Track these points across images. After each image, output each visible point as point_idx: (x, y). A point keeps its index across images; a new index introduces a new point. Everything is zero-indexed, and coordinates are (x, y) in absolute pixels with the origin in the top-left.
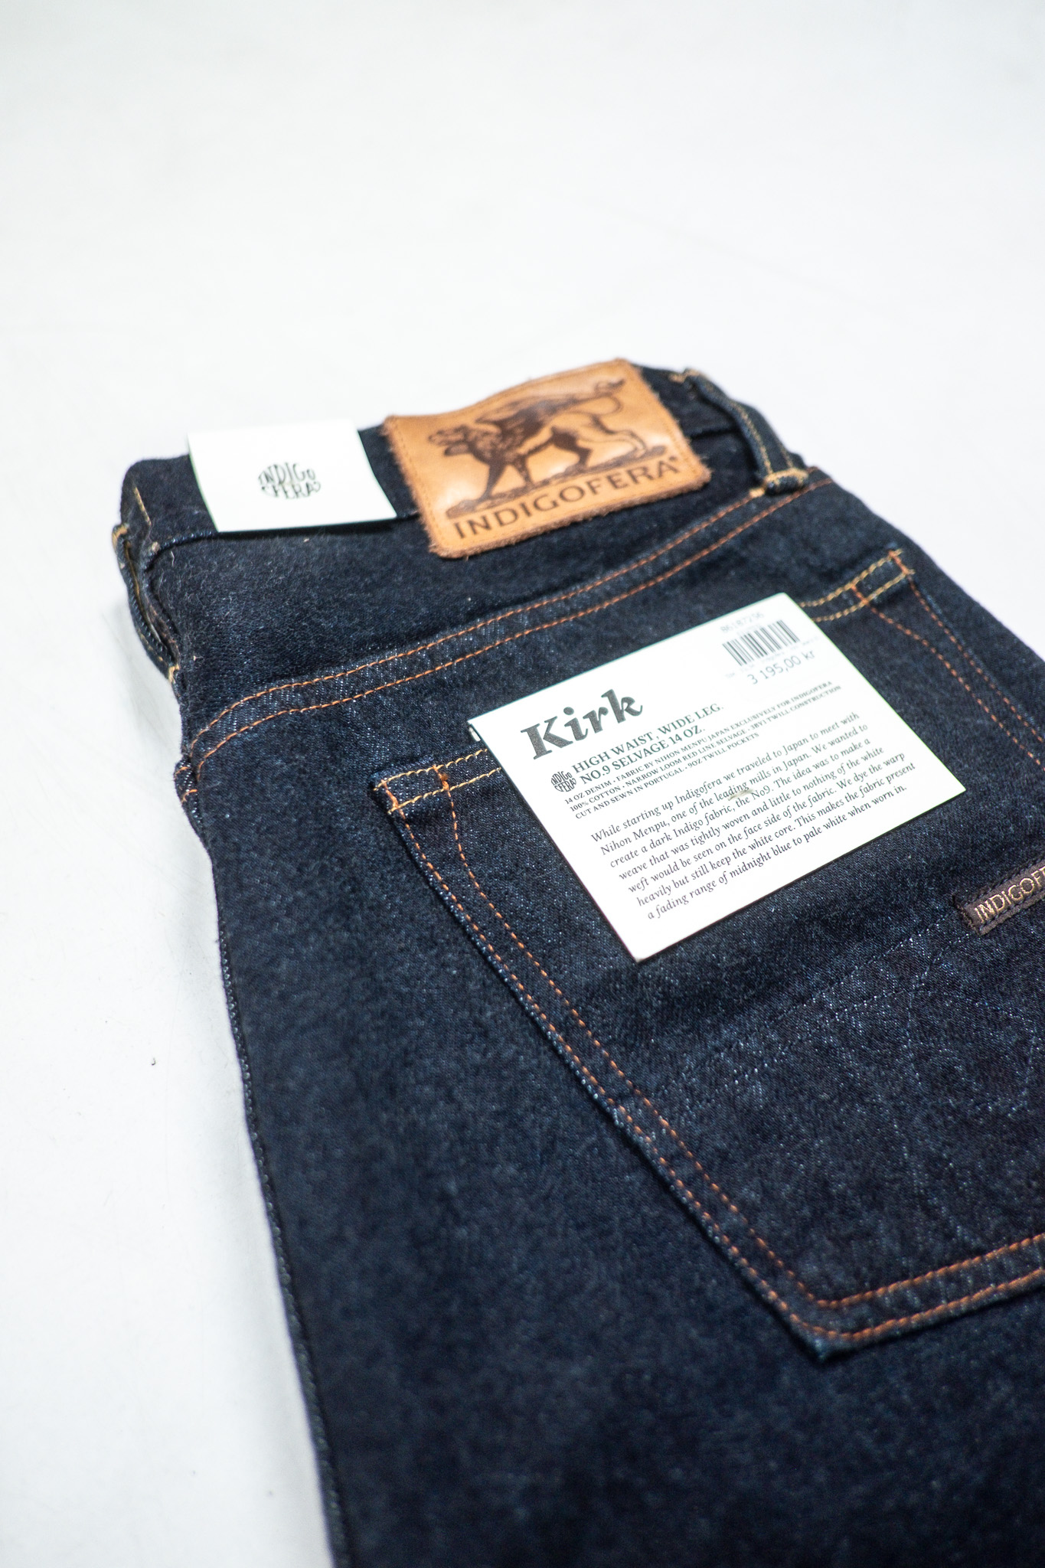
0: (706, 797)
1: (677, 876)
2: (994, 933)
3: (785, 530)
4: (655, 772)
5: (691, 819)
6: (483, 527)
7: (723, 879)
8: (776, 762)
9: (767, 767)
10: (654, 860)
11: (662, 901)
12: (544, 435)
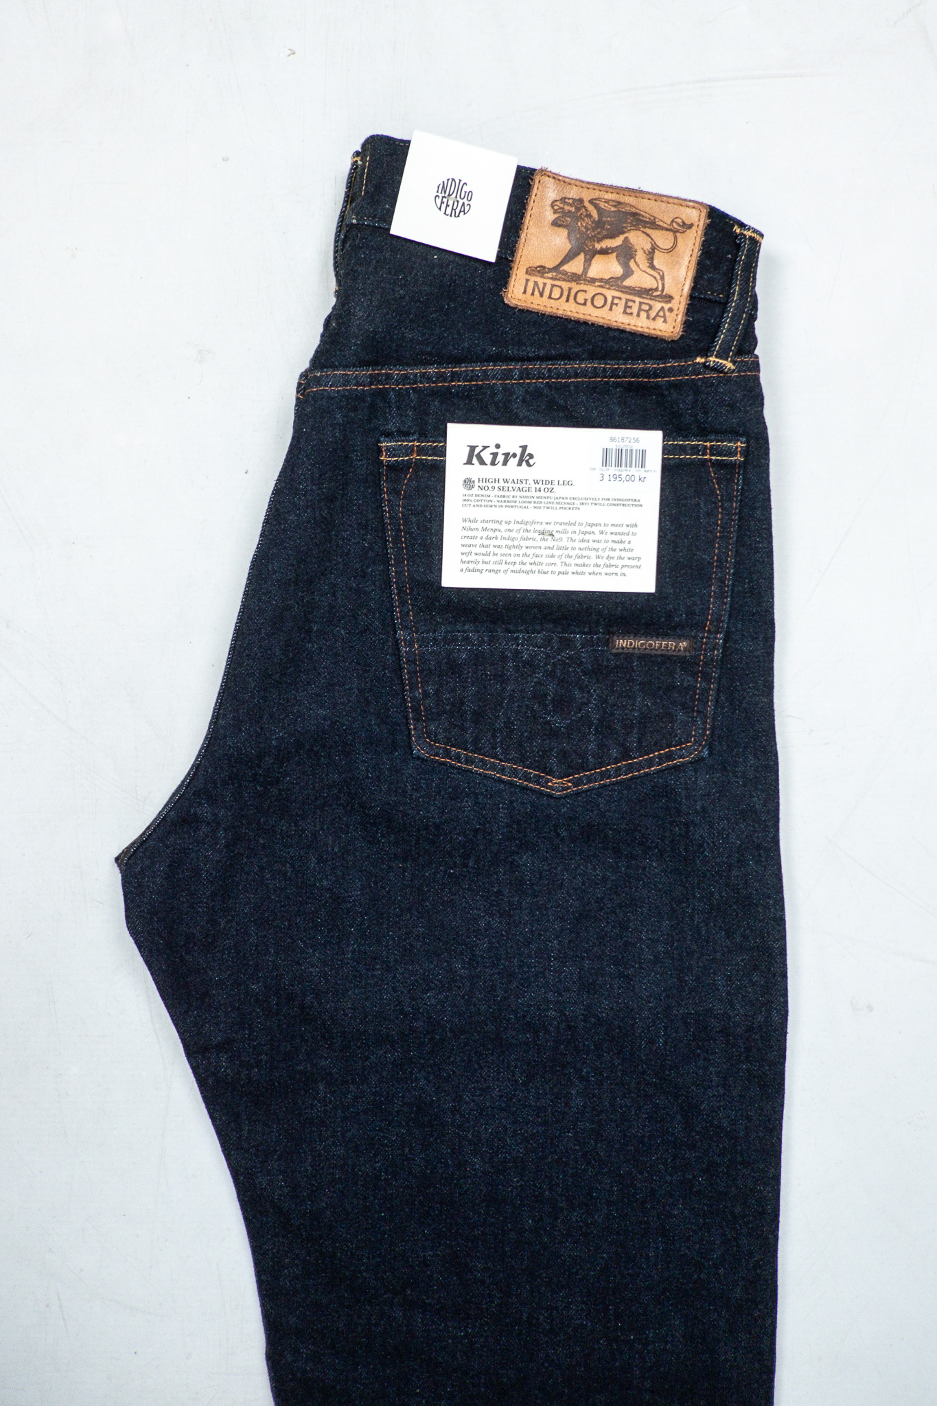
0: (529, 527)
1: (486, 559)
2: (616, 655)
3: (697, 392)
4: (515, 502)
5: (513, 535)
6: (539, 291)
7: (506, 571)
8: (577, 528)
9: (570, 528)
10: (482, 546)
11: (471, 566)
12: (617, 242)
